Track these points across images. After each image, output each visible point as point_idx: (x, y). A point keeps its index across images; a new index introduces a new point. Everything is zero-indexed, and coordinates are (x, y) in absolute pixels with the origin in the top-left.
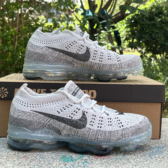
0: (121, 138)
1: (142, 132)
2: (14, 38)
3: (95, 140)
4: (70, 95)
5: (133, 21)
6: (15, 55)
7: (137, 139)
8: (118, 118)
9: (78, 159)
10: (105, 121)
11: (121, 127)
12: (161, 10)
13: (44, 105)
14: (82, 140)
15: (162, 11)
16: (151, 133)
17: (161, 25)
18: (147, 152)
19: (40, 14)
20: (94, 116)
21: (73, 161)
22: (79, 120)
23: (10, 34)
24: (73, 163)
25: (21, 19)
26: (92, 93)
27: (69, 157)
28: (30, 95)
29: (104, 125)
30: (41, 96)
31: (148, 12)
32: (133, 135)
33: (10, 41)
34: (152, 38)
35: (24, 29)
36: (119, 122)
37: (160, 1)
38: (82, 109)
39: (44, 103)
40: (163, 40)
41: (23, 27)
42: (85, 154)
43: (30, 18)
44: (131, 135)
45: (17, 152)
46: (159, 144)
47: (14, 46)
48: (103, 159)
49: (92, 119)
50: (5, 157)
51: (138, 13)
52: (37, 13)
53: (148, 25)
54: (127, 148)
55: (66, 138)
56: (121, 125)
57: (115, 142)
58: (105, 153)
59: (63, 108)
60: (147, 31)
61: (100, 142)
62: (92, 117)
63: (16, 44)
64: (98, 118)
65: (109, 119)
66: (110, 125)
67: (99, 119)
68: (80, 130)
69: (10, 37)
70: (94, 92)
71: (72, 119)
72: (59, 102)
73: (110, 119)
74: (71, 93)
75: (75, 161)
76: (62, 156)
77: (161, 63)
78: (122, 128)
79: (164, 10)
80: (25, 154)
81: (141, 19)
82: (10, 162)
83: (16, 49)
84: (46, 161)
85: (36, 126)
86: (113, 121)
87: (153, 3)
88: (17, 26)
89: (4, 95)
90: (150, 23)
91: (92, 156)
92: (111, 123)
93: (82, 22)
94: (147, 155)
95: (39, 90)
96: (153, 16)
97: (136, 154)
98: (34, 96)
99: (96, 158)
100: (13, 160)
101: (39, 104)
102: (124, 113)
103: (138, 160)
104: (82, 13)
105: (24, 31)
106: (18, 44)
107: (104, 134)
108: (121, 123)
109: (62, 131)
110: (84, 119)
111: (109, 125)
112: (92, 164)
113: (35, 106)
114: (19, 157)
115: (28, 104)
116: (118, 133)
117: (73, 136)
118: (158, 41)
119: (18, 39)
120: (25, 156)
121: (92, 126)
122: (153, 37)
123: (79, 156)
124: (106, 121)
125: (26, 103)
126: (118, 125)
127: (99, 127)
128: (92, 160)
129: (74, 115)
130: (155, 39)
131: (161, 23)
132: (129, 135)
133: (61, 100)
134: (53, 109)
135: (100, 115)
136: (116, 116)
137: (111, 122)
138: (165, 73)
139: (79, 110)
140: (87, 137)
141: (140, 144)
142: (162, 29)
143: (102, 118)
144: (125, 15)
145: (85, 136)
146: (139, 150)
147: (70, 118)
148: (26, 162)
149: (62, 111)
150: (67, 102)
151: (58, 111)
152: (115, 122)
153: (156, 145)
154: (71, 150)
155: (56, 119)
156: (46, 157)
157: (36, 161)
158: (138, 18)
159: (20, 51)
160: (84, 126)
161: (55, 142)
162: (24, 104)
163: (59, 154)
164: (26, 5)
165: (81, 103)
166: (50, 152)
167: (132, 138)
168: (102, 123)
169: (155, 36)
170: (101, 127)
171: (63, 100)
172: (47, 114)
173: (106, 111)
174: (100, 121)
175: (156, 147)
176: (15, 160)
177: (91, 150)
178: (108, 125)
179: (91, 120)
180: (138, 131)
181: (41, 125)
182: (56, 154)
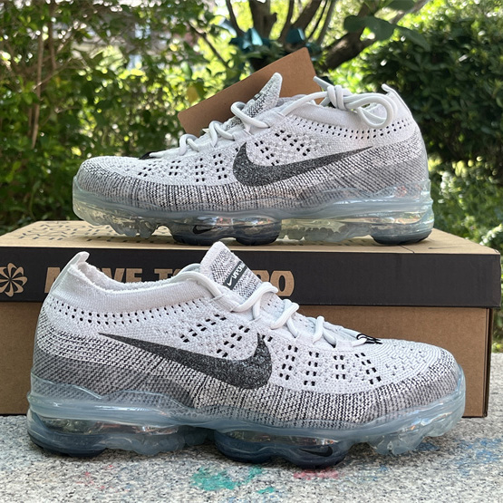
0: (376, 414)
1: (438, 396)
2: (30, 114)
3: (295, 424)
4: (218, 287)
5: (383, 63)
6: (32, 165)
7: (422, 418)
8: (363, 355)
9: (246, 479)
10: (327, 363)
11: (375, 381)
12: (467, 29)
13: (141, 316)
14: (256, 421)
15: (471, 32)
16: (463, 399)
17: (468, 73)
18: (452, 457)
19: (107, 43)
20: (293, 348)
21: (230, 486)
22: (246, 360)
23: (18, 103)
24: (233, 494)
25: (49, 57)
26: (282, 281)
27: (217, 474)
28: (98, 288)
29: (322, 378)
30: (132, 291)
31: (428, 35)
32: (410, 405)
33: (18, 124)
34: (441, 113)
35: (58, 86)
36: (368, 366)
37: (460, 4)
38: (256, 328)
39: (139, 312)
40: (474, 118)
41: (57, 80)
42: (265, 466)
43: (77, 55)
44: (404, 405)
45: (58, 462)
46: (485, 431)
47: (30, 137)
48: (323, 481)
49: (287, 357)
50: (23, 477)
51: (400, 37)
52: (97, 39)
53: (430, 75)
54: (391, 445)
55: (209, 417)
56: (373, 375)
57: (356, 428)
58: (327, 460)
59: (199, 325)
60: (426, 93)
61: (313, 427)
62: (287, 352)
63: (36, 133)
64: (303, 357)
65: (338, 358)
66: (340, 377)
67: (309, 358)
68: (251, 391)
69: (16, 110)
70: (288, 276)
71: (227, 358)
72: (186, 307)
73: (342, 358)
74: (222, 279)
75: (237, 488)
76: (198, 472)
77: (468, 187)
78: (377, 384)
79: (478, 29)
80: (84, 466)
81: (408, 57)
82: (40, 491)
83: (35, 147)
84: (149, 486)
85: (116, 381)
86: (351, 363)
87: (440, 8)
88: (39, 79)
89: (15, 289)
90: (436, 68)
91: (289, 470)
92: (344, 372)
93: (231, 64)
94: (452, 467)
95: (120, 271)
96: (443, 47)
97: (419, 463)
98: (108, 291)
99: (300, 476)
100: (49, 486)
101: (125, 314)
102: (382, 341)
103: (428, 481)
104: (233, 39)
105: (60, 93)
106: (40, 131)
107: (323, 403)
108: (374, 370)
109: (196, 395)
110: (262, 360)
111: (337, 376)
112: (289, 496)
113: (113, 320)
114: (65, 475)
115: (90, 314)
116: (367, 401)
117: (230, 411)
118: (458, 122)
119: (40, 118)
120: (86, 474)
121: (287, 381)
122: (443, 110)
123: (248, 470)
124: (329, 365)
125: (87, 313)
126: (366, 375)
127: (309, 383)
128: (290, 484)
129: (232, 346)
130: (449, 116)
131: (467, 68)
132: (399, 405)
133: (190, 303)
134: (166, 328)
135: (311, 345)
136: (358, 348)
137: (343, 367)
138: (483, 217)
139: (246, 331)
140: (273, 412)
141: (431, 434)
142: (471, 86)
143: (317, 355)
144: (360, 45)
145: (266, 412)
146: (427, 452)
147: (220, 356)
148: (89, 492)
149: (195, 335)
150: (210, 309)
151: (183, 336)
152: (357, 368)
153: (477, 436)
154: (223, 454)
155: (178, 360)
156: (149, 474)
157: (119, 488)
158: (399, 54)
159: (46, 155)
160: (263, 380)
161: (174, 428)
162: (78, 316)
163: (187, 467)
164: (65, 14)
165: (251, 309)
166: (159, 461)
167: (409, 414)
168: (315, 369)
169: (451, 106)
170: (313, 383)
171: (197, 301)
172: (149, 343)
173: (328, 334)
174: (310, 363)
175: (478, 440)
176: (56, 485)
177: (285, 453)
178: (334, 377)
179: (285, 361)
180: (424, 392)
181: (132, 377)
182: (177, 466)
